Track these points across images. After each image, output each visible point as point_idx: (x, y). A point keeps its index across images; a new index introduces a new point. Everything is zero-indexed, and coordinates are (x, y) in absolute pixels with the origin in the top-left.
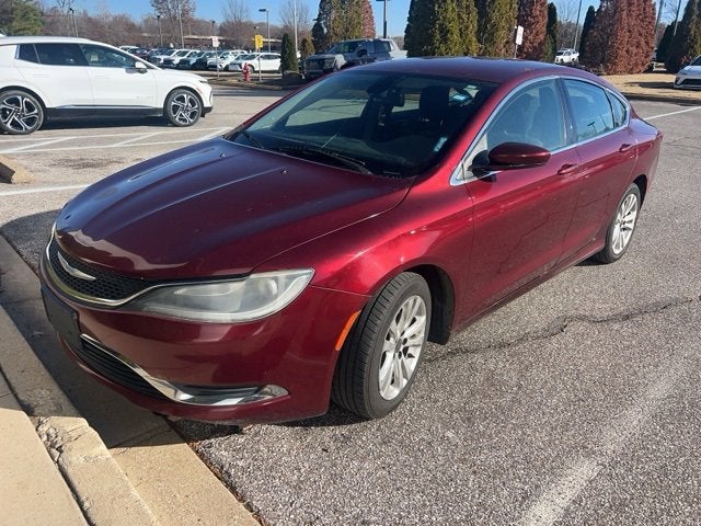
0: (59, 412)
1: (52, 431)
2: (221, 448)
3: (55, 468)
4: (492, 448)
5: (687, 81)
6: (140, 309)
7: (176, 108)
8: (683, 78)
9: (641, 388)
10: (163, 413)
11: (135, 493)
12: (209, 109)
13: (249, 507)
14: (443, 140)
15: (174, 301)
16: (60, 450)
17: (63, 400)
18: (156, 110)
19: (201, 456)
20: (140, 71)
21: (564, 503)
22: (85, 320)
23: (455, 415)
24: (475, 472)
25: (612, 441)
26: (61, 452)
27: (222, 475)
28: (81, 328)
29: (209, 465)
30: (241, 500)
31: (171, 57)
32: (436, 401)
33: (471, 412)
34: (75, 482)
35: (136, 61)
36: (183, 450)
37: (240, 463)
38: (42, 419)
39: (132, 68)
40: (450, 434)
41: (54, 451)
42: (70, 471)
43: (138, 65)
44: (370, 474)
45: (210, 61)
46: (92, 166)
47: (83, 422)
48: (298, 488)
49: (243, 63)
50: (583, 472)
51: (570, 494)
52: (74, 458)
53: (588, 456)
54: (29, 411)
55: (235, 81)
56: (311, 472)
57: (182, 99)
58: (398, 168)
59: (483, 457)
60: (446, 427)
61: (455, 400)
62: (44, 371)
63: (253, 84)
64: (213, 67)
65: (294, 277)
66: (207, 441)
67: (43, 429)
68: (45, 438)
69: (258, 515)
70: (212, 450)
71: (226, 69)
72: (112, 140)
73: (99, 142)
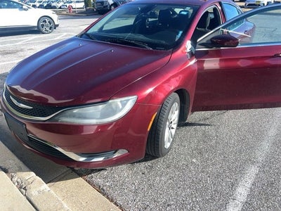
0: (20, 170)
1: (19, 180)
2: (97, 178)
3: (24, 198)
4: (213, 164)
5: (249, 5)
6: (57, 121)
7: (43, 26)
8: (248, 3)
9: (265, 132)
10: (72, 166)
11: (65, 206)
12: (58, 25)
13: (116, 204)
14: (181, 32)
15: (74, 116)
16: (25, 189)
17: (21, 164)
18: (34, 27)
19: (89, 182)
20: (25, 10)
21: (249, 186)
22: (29, 128)
23: (194, 152)
24: (209, 177)
25: (260, 156)
26: (26, 190)
27: (101, 190)
28: (28, 131)
29: (94, 186)
30: (112, 201)
31: (35, 4)
32: (185, 146)
33: (200, 149)
34: (36, 204)
35: (22, 5)
36: (80, 180)
37: (108, 184)
38: (13, 174)
39: (21, 8)
40: (194, 160)
41: (22, 190)
42: (32, 199)
43: (24, 7)
44: (165, 183)
45: (53, 4)
46: (10, 53)
47: (33, 174)
48: (136, 192)
49: (68, 5)
50: (253, 171)
51: (250, 182)
52: (33, 193)
53: (253, 164)
54: (6, 171)
55: (65, 13)
56: (139, 184)
57: (45, 21)
58: (163, 46)
59: (210, 169)
60: (192, 157)
61: (192, 145)
62: (9, 151)
63: (74, 14)
64: (55, 7)
65: (129, 100)
66: (90, 176)
67: (15, 179)
68: (16, 184)
69: (121, 208)
70: (93, 179)
71: (60, 8)
72: (16, 41)
73: (11, 42)
